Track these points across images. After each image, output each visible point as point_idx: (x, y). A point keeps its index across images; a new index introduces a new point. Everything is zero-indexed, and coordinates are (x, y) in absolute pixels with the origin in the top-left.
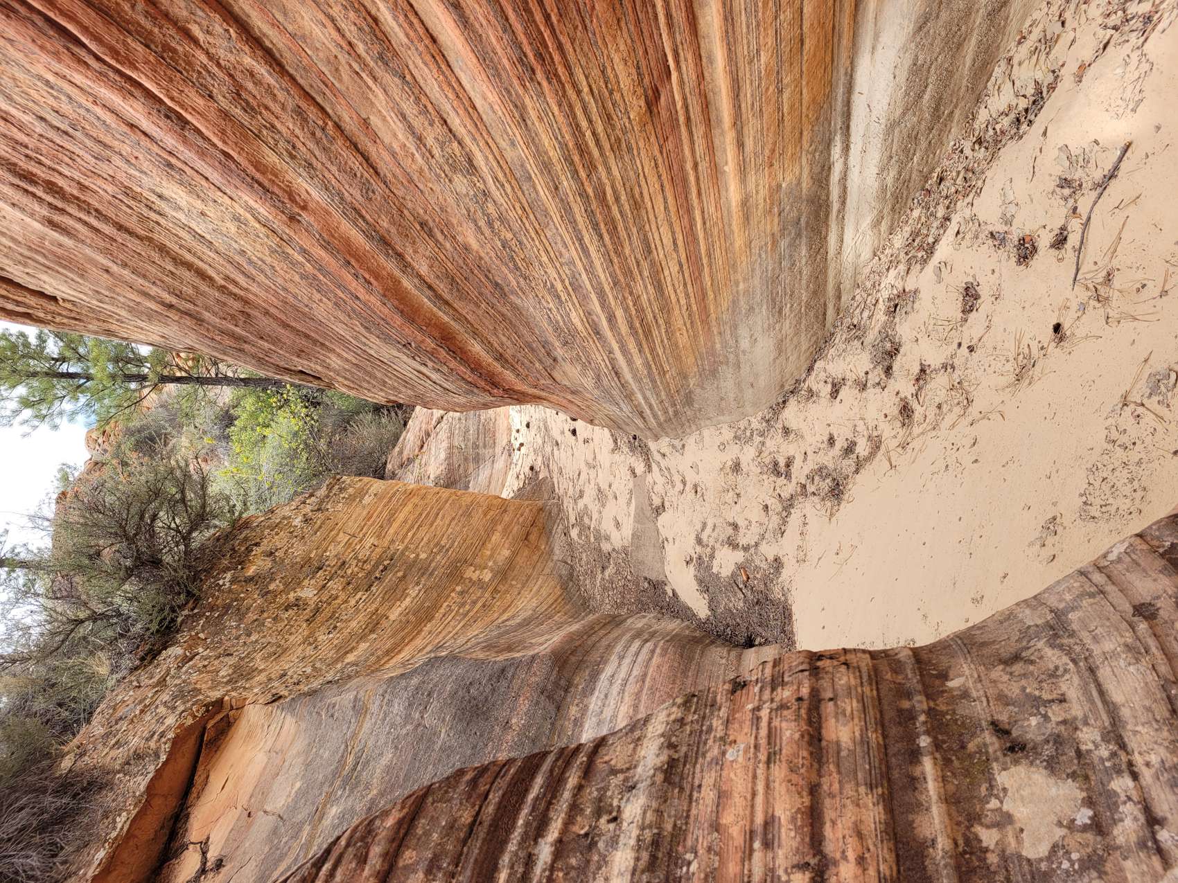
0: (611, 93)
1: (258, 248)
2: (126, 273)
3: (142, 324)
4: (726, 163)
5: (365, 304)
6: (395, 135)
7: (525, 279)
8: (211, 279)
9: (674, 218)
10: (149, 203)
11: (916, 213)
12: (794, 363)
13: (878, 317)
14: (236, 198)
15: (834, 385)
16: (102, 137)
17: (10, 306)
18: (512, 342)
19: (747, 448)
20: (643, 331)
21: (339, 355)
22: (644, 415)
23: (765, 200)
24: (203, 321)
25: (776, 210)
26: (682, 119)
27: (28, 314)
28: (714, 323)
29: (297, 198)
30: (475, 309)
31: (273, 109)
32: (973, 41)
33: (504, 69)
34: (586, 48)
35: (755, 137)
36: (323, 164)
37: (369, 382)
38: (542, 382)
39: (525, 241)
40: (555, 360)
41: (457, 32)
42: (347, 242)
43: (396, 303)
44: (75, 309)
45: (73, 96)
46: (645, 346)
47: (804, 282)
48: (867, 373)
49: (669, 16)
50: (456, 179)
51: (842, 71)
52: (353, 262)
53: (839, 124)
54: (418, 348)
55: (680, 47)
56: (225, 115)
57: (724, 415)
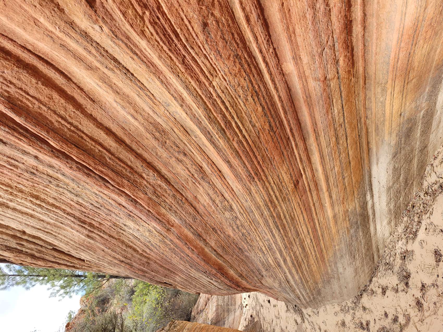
0: (281, 183)
1: (155, 240)
2: (109, 251)
3: (111, 268)
4: (326, 203)
5: (191, 258)
6: (205, 201)
7: (251, 246)
8: (138, 251)
9: (307, 223)
10: (121, 228)
11: (405, 219)
12: (364, 279)
13: (398, 260)
14: (150, 224)
15: (383, 289)
16: (110, 208)
17: (68, 264)
18: (246, 270)
19: (347, 315)
20: (298, 265)
21: (180, 276)
22: (300, 298)
23: (342, 216)
24: (133, 266)
25: (347, 219)
26: (307, 189)
27: (74, 266)
28: (327, 262)
29: (171, 223)
30: (231, 258)
31: (166, 196)
32: (416, 160)
33: (244, 178)
34: (272, 170)
35: (336, 194)
36: (180, 211)
37: (190, 286)
38: (257, 285)
39: (251, 233)
40: (262, 276)
41: (228, 169)
42: (186, 236)
43: (202, 257)
44: (90, 264)
45: (103, 197)
46: (299, 271)
47: (363, 245)
48: (397, 285)
49: (301, 158)
50: (226, 213)
51: (366, 171)
52: (188, 243)
53: (368, 188)
54: (210, 273)
55: (305, 167)
56: (150, 199)
57: (335, 299)
